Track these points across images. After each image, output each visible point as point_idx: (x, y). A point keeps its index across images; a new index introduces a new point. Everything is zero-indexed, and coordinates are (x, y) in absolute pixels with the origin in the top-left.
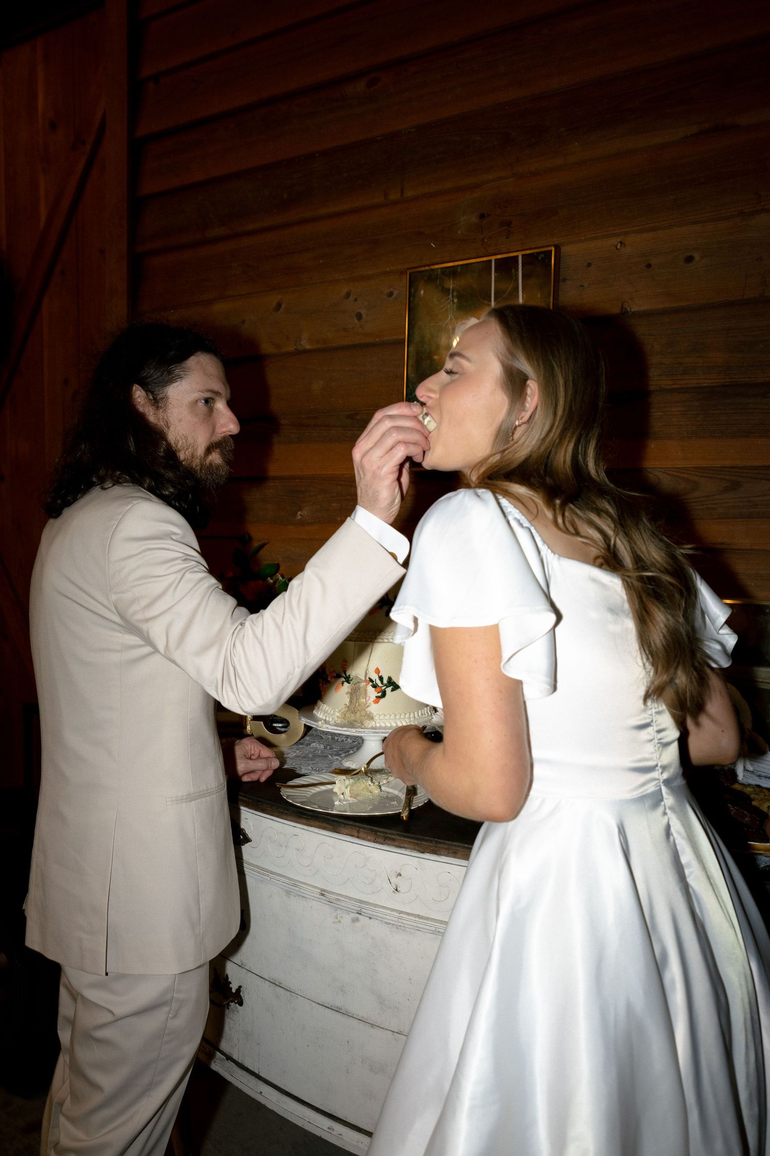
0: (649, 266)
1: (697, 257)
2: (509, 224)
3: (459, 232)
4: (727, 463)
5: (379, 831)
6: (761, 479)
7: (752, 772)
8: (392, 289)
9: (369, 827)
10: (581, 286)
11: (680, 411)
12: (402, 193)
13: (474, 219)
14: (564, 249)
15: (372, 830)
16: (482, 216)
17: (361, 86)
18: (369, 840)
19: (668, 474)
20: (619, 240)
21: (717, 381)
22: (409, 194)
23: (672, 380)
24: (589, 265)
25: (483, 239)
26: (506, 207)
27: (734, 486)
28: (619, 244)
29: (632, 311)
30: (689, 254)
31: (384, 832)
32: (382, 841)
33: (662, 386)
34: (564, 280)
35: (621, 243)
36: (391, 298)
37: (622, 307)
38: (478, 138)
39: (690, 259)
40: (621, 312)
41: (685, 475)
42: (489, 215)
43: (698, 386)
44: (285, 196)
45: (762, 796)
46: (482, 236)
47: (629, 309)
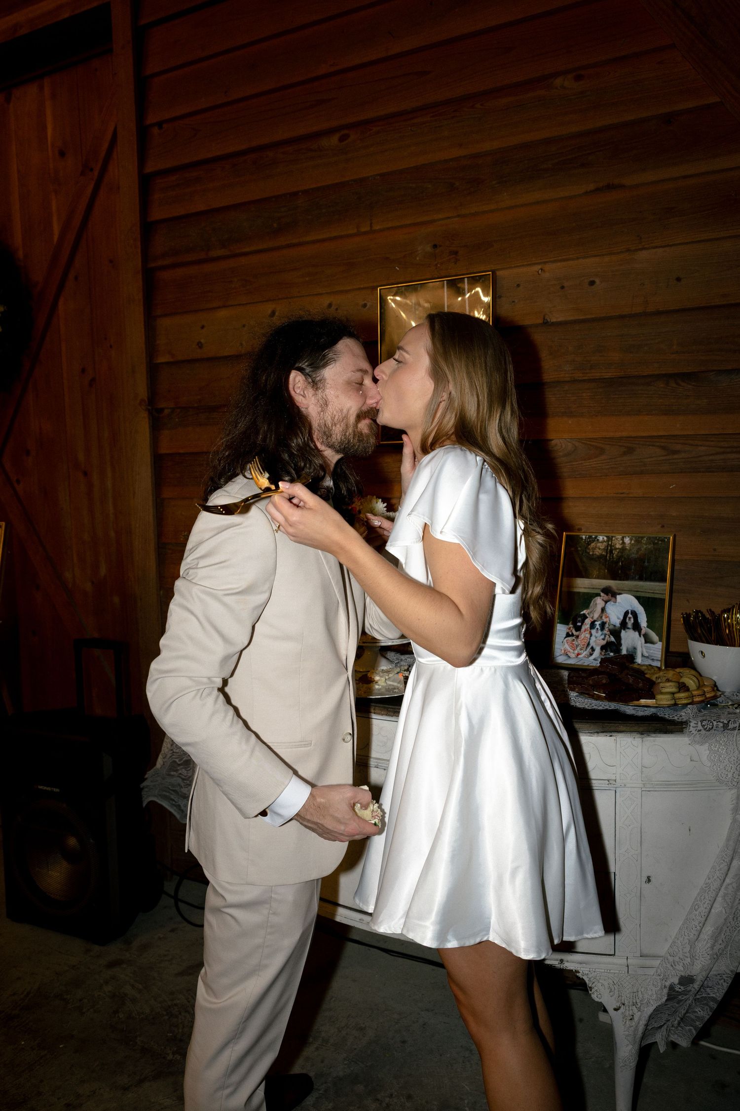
0: (563, 287)
1: (597, 281)
2: (456, 253)
3: (418, 259)
4: (625, 434)
5: (389, 708)
6: (649, 445)
7: (648, 657)
8: (365, 302)
9: (381, 705)
10: (513, 302)
11: (589, 396)
12: (371, 226)
13: (429, 249)
14: (498, 273)
15: (385, 708)
16: (435, 246)
17: (334, 140)
18: (382, 715)
19: (582, 443)
20: (540, 267)
21: (615, 374)
22: (377, 227)
23: (583, 373)
24: (518, 286)
25: (436, 265)
26: (454, 240)
27: (630, 451)
28: (540, 271)
29: (552, 321)
30: (592, 279)
31: (392, 708)
32: (392, 714)
33: (576, 378)
34: (500, 297)
35: (542, 269)
36: (365, 309)
37: (544, 319)
38: (430, 186)
39: (592, 283)
40: (544, 322)
41: (594, 443)
42: (440, 246)
43: (601, 377)
44: (275, 225)
45: (653, 671)
46: (436, 262)
47: (549, 320)
